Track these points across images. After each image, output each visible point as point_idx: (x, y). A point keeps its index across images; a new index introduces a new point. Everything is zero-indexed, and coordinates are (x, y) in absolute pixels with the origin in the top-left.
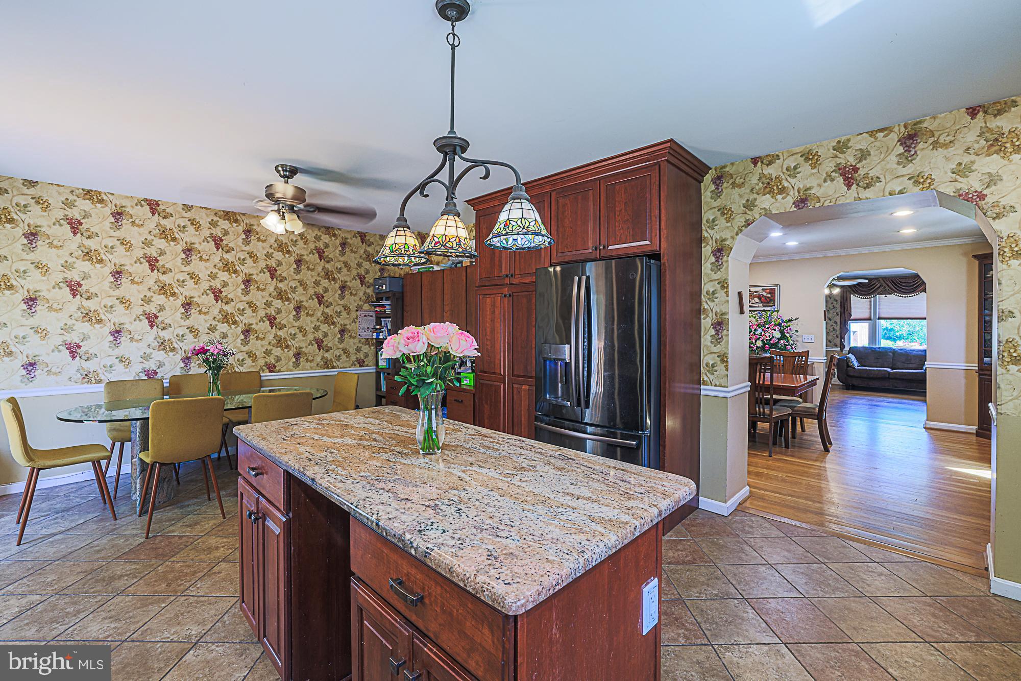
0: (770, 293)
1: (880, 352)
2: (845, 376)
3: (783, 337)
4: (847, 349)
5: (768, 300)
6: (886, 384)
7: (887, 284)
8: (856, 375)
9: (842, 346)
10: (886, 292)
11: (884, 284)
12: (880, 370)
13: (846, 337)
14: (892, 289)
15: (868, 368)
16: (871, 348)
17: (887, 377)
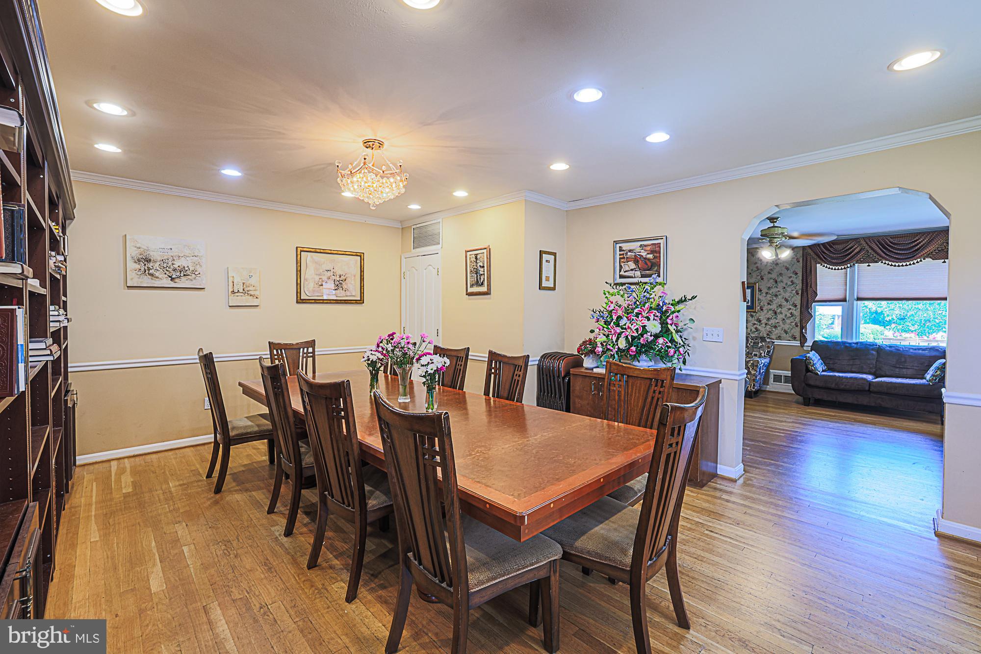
0: (652, 252)
1: (857, 349)
2: (803, 384)
3: (665, 331)
4: (809, 343)
5: (649, 264)
6: (864, 400)
7: (870, 247)
8: (818, 383)
9: (803, 339)
10: (869, 259)
11: (867, 247)
12: (856, 378)
13: (809, 326)
14: (878, 254)
15: (837, 374)
16: (844, 343)
17: (868, 389)
